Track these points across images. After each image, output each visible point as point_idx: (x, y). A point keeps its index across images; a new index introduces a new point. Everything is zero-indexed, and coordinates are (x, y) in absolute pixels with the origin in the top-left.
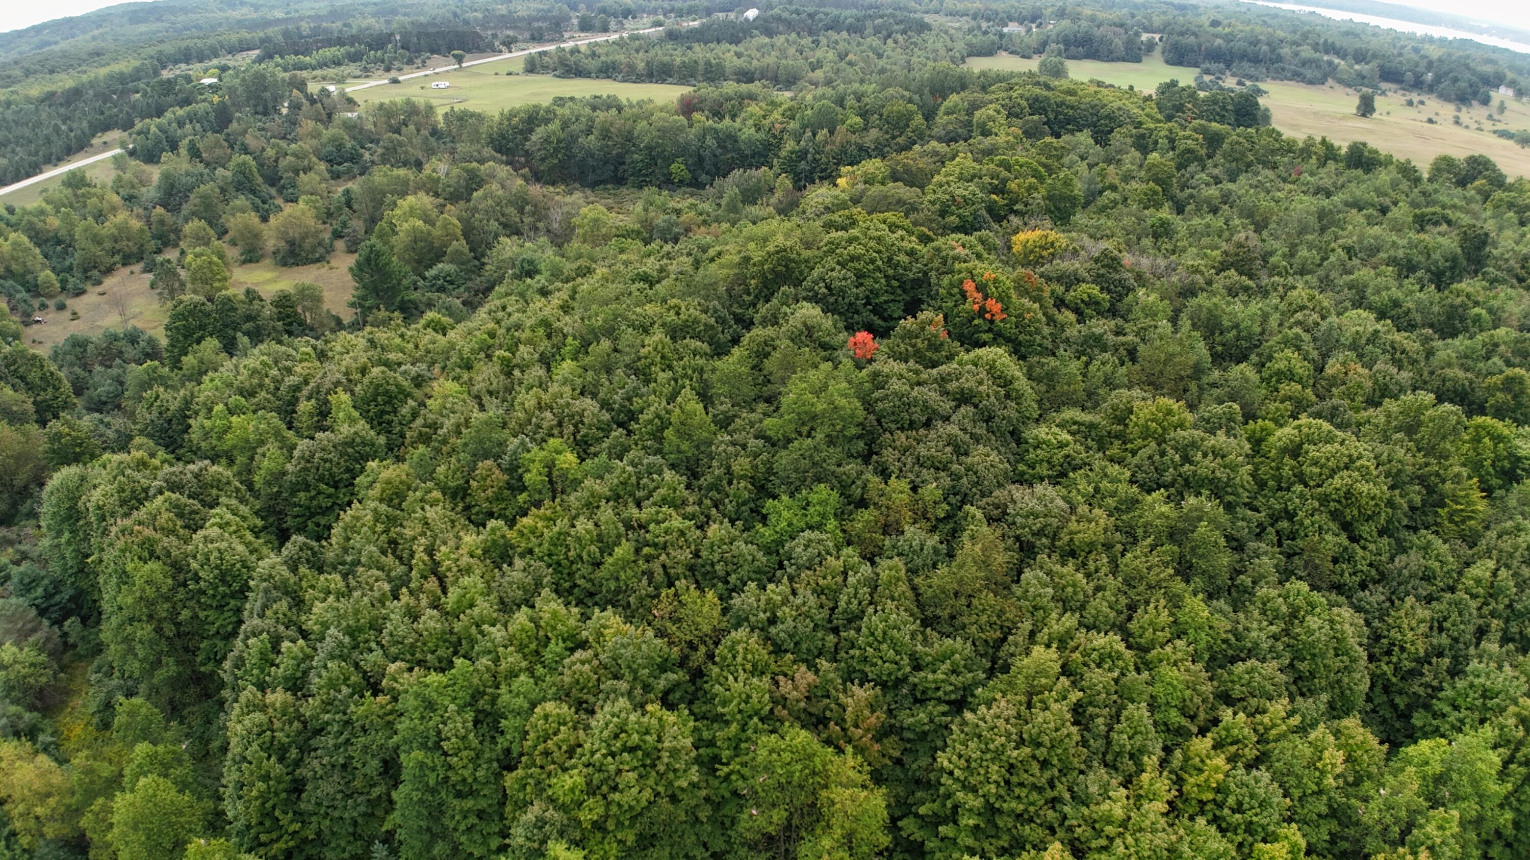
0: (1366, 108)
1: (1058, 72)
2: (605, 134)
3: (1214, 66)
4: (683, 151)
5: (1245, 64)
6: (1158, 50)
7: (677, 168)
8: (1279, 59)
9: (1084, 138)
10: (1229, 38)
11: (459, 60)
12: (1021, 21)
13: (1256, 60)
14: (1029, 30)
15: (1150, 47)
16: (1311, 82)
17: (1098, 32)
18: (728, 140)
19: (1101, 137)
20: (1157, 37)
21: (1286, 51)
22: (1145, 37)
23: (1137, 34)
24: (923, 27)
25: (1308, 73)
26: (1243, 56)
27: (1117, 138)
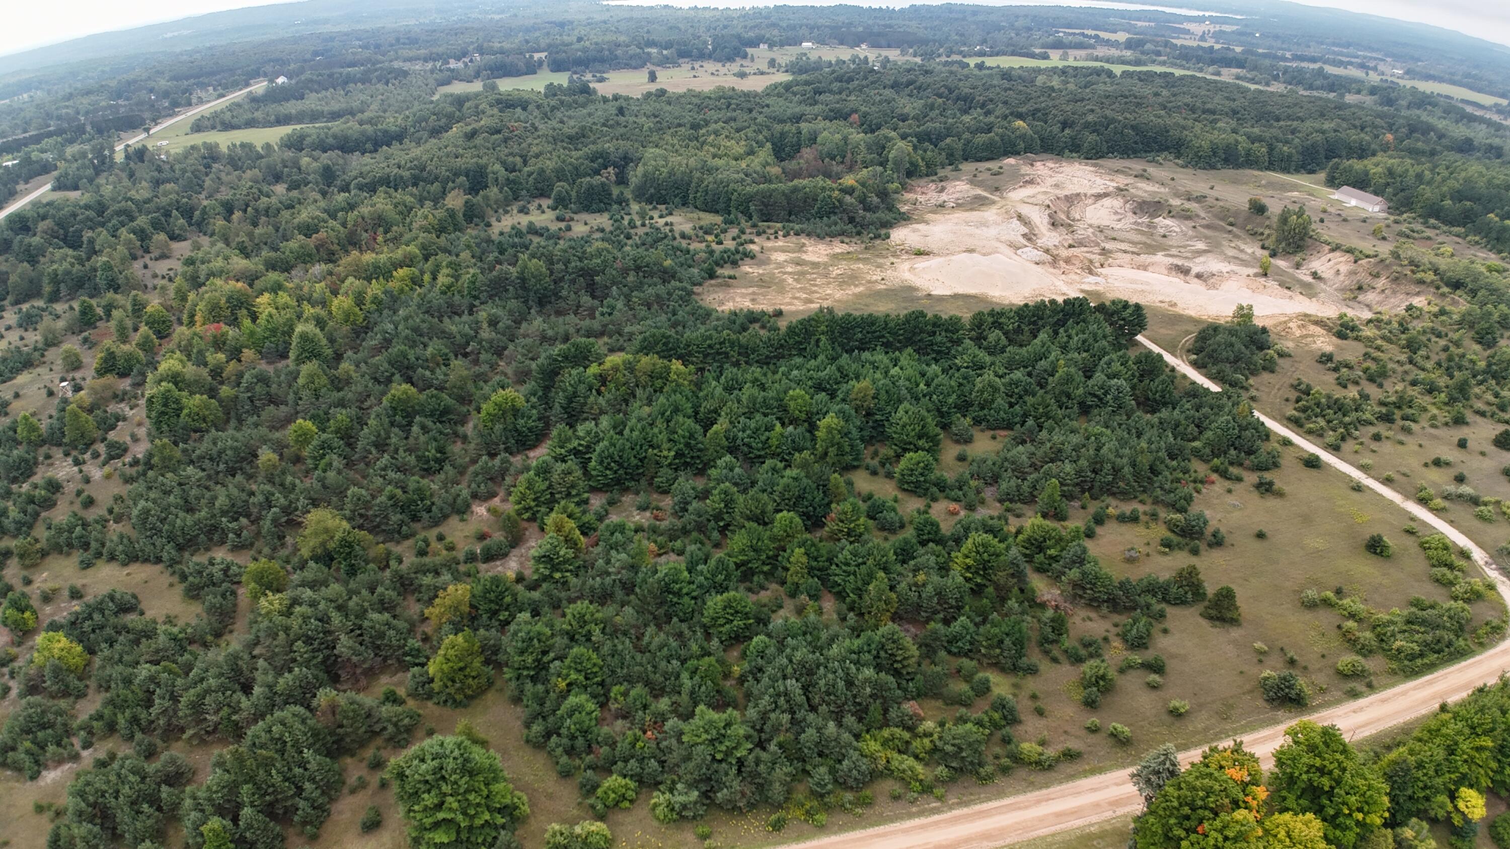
0: (653, 78)
1: (494, 87)
2: (335, 137)
3: (579, 69)
4: (368, 139)
5: (598, 66)
6: (545, 65)
7: (369, 146)
8: (616, 57)
9: (519, 110)
10: (585, 50)
11: (147, 130)
12: (458, 59)
13: (602, 61)
14: (466, 65)
15: (540, 63)
16: (635, 68)
17: (508, 60)
18: (385, 132)
19: (524, 109)
20: (543, 55)
21: (619, 52)
22: (537, 56)
23: (531, 57)
24: (405, 74)
25: (633, 63)
26: (595, 60)
27: (530, 108)
